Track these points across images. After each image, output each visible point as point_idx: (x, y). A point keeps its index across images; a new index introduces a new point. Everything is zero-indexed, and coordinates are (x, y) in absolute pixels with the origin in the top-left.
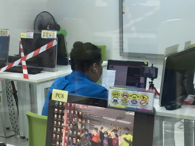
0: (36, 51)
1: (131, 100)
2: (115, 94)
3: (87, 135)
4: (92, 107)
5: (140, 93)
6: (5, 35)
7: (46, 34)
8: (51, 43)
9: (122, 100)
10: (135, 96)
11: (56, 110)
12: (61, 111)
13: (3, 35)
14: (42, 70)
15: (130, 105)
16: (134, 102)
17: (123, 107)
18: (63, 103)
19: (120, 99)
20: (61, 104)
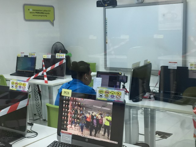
0: (53, 66)
1: (110, 95)
2: (101, 92)
3: (84, 117)
4: (86, 99)
5: (116, 91)
6: (33, 56)
7: (59, 56)
8: (62, 61)
9: (105, 95)
10: (113, 93)
11: (64, 102)
12: (67, 102)
13: (32, 56)
14: (57, 78)
15: (110, 99)
16: (113, 96)
17: (106, 99)
18: (68, 97)
19: (104, 94)
20: (67, 98)
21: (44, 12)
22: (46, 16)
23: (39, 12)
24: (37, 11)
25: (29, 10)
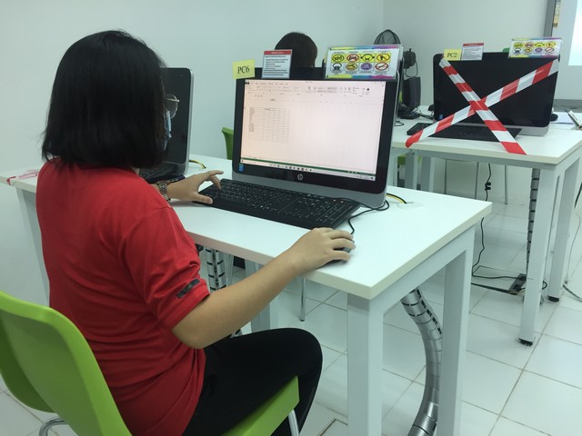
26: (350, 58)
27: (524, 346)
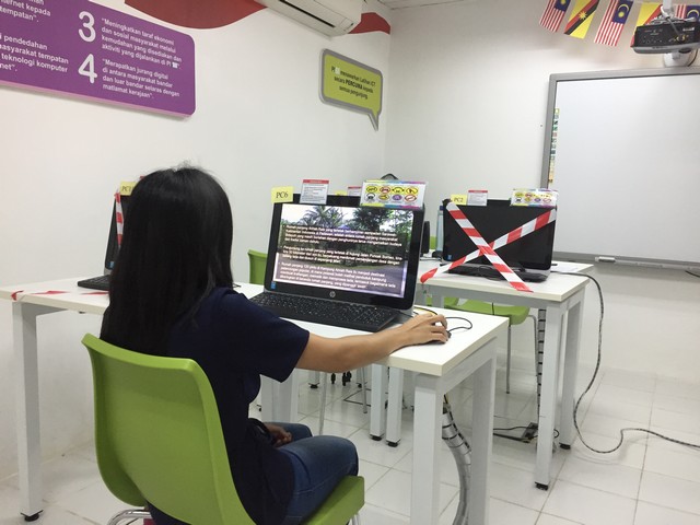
0: (514, 233)
21: (363, 84)
22: (366, 97)
23: (353, 80)
24: (349, 79)
25: (333, 69)
26: (383, 190)
27: (541, 491)
